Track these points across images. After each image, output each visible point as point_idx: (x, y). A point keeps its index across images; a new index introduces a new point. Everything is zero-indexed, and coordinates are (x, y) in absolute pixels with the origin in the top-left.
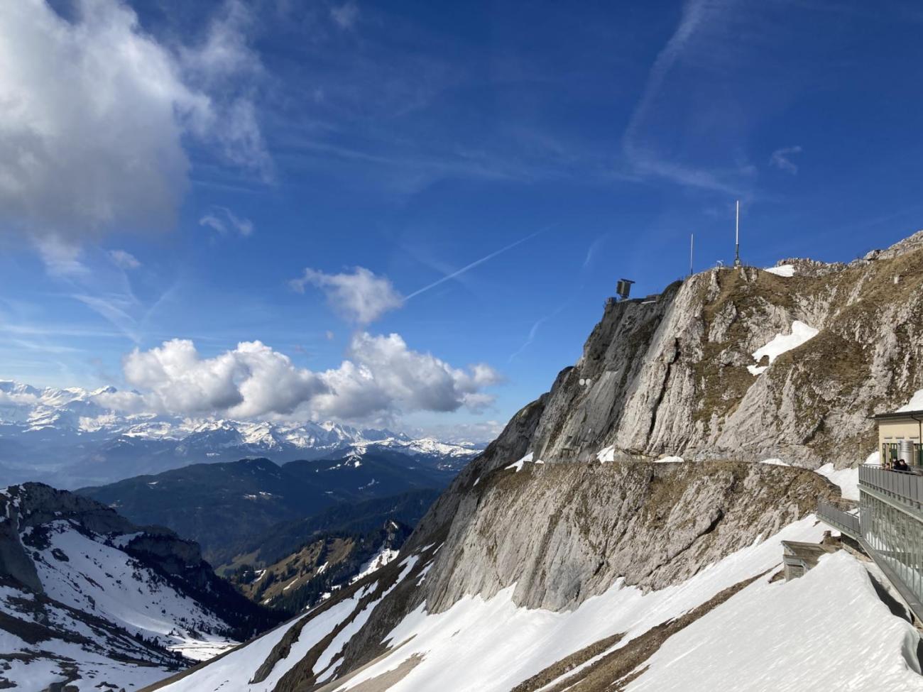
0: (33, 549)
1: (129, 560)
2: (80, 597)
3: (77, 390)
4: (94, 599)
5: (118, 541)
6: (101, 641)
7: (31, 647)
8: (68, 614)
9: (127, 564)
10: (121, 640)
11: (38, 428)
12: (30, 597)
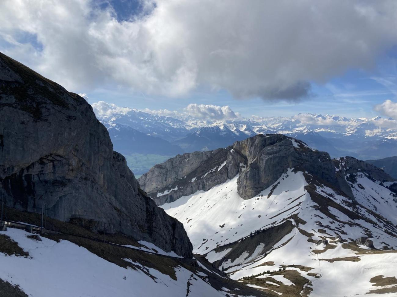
0: (350, 183)
1: (391, 193)
2: (370, 205)
3: (364, 119)
4: (376, 207)
5: (385, 184)
6: (381, 225)
7: (352, 221)
8: (366, 211)
9: (390, 194)
10: (390, 226)
11: (349, 135)
12: (350, 201)
